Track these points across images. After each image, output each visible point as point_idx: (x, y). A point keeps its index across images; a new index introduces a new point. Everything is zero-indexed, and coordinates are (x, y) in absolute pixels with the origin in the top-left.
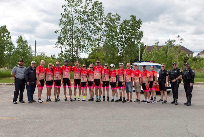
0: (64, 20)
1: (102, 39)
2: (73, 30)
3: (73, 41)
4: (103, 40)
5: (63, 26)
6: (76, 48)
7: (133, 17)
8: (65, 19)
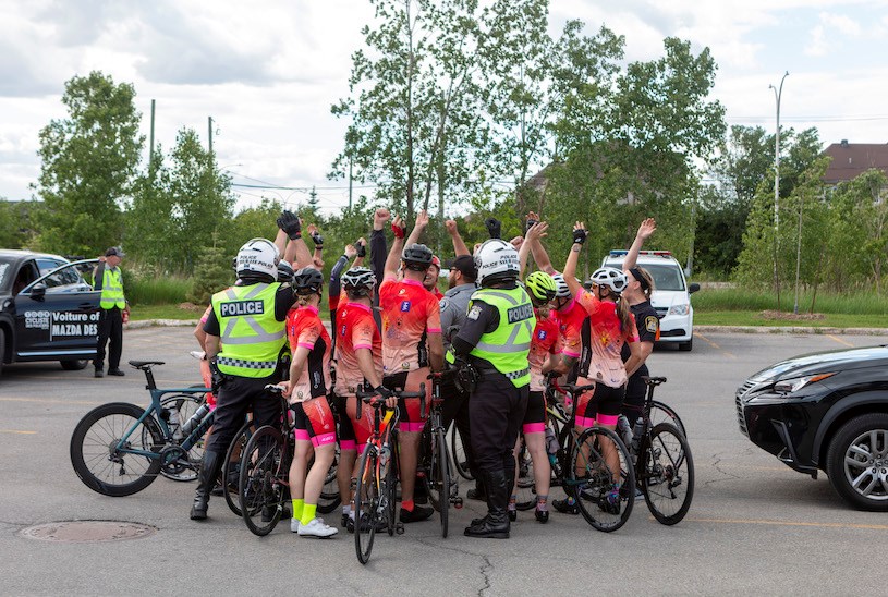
0: (374, 55)
1: (539, 142)
2: (414, 104)
3: (410, 151)
4: (545, 146)
5: (368, 85)
6: (423, 185)
7: (677, 48)
8: (380, 52)
